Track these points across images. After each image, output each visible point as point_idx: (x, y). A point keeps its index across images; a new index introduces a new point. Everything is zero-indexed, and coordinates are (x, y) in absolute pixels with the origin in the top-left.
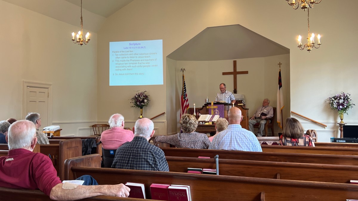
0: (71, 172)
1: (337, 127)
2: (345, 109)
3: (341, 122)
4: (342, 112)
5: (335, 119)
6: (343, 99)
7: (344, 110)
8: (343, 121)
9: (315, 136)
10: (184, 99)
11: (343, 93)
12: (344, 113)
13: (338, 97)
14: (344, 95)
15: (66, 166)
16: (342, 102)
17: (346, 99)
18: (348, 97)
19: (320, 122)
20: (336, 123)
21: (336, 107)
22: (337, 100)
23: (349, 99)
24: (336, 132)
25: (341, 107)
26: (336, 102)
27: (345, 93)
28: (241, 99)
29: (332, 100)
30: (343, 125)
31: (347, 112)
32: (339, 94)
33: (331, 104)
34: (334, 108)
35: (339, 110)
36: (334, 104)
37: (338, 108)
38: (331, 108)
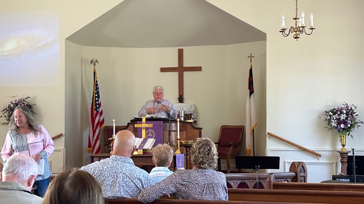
1: (337, 157)
2: (349, 129)
3: (342, 149)
4: (344, 133)
5: (334, 144)
6: (346, 114)
7: (348, 131)
8: (345, 147)
9: (304, 172)
10: (96, 112)
11: (346, 104)
12: (347, 136)
13: (337, 110)
16: (344, 119)
17: (350, 113)
18: (353, 111)
19: (311, 150)
20: (334, 150)
21: (336, 126)
22: (337, 115)
24: (335, 164)
25: (342, 126)
26: (335, 119)
27: (348, 106)
28: (191, 112)
29: (329, 114)
30: (345, 155)
31: (351, 133)
32: (340, 106)
33: (328, 121)
34: (333, 128)
35: (340, 130)
36: (332, 122)
37: (339, 128)
38: (328, 127)
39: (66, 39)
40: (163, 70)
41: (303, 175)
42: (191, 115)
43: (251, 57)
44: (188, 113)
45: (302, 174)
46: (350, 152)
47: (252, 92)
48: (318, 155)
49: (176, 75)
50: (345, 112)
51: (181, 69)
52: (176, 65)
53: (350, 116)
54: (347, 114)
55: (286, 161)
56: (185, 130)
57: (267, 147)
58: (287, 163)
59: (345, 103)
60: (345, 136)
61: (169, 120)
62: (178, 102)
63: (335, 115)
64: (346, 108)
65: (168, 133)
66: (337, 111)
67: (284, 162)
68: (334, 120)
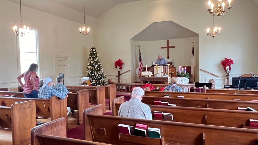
0: (87, 117)
9: (214, 83)
15: (84, 114)
19: (215, 74)
20: (224, 75)
24: (224, 80)
30: (228, 76)
39: (131, 39)
40: (162, 48)
42: (172, 63)
43: (193, 42)
44: (171, 62)
46: (230, 75)
47: (193, 54)
48: (218, 76)
49: (166, 49)
51: (168, 47)
52: (166, 46)
55: (206, 78)
56: (170, 68)
57: (199, 74)
62: (167, 58)
67: (206, 79)
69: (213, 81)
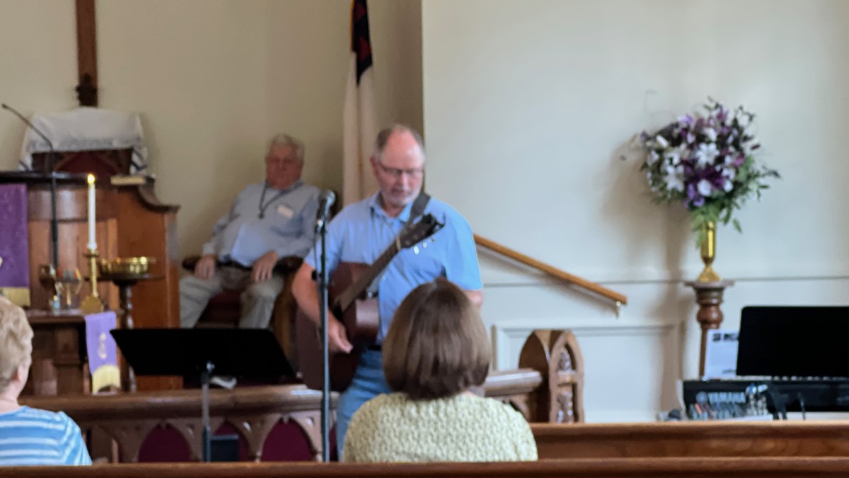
1: (684, 304)
2: (726, 201)
3: (702, 275)
4: (712, 214)
5: (673, 257)
6: (717, 143)
7: (722, 206)
8: (716, 267)
9: (574, 366)
11: (717, 106)
12: (720, 225)
13: (686, 130)
14: (721, 117)
16: (711, 161)
17: (730, 139)
18: (741, 130)
20: (674, 280)
21: (681, 188)
22: (683, 146)
23: (746, 139)
24: (675, 333)
25: (704, 188)
26: (676, 161)
27: (725, 109)
28: (127, 142)
29: (656, 146)
30: (715, 294)
31: (735, 213)
32: (697, 114)
33: (653, 172)
34: (669, 196)
35: (697, 204)
36: (666, 174)
37: (691, 195)
38: (651, 194)
41: (568, 379)
42: (129, 152)
44: (117, 145)
45: (566, 375)
46: (731, 283)
47: (364, 62)
50: (712, 134)
53: (731, 149)
54: (721, 142)
55: (501, 324)
56: (113, 216)
58: (506, 330)
59: (711, 100)
60: (714, 223)
61: (49, 181)
62: (77, 102)
63: (676, 149)
64: (718, 123)
65: (45, 231)
66: (684, 133)
67: (494, 329)
68: (676, 166)
69: (559, 350)
